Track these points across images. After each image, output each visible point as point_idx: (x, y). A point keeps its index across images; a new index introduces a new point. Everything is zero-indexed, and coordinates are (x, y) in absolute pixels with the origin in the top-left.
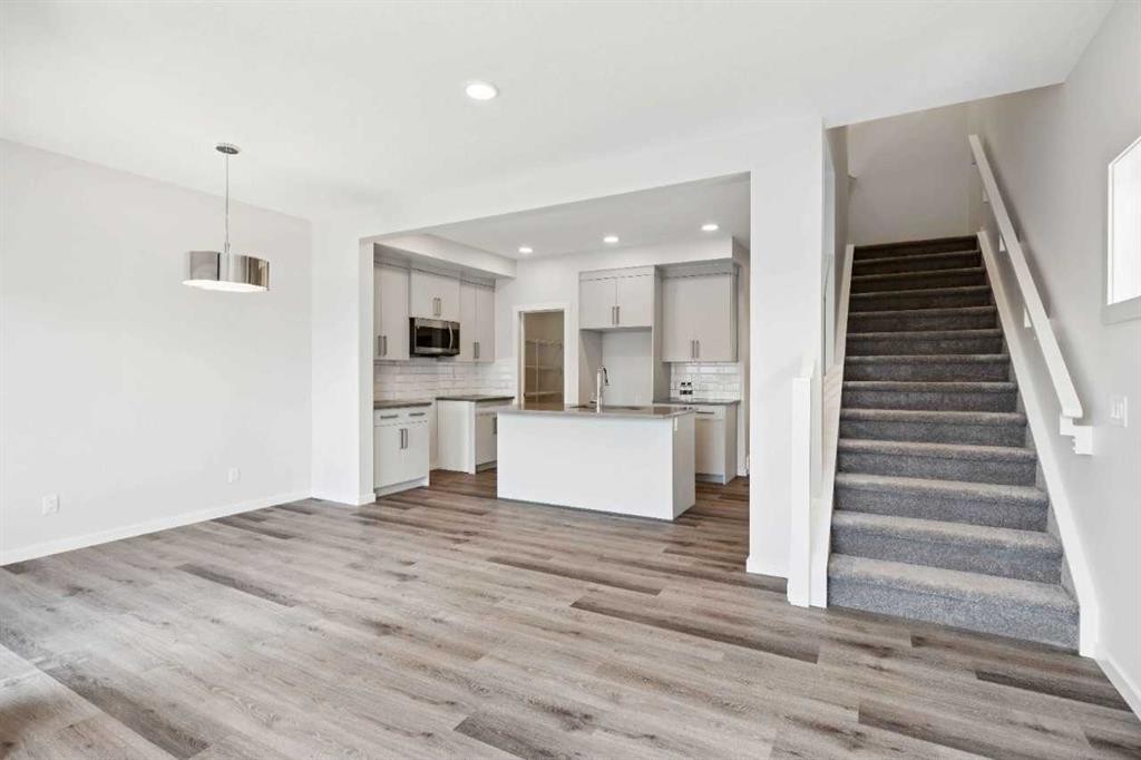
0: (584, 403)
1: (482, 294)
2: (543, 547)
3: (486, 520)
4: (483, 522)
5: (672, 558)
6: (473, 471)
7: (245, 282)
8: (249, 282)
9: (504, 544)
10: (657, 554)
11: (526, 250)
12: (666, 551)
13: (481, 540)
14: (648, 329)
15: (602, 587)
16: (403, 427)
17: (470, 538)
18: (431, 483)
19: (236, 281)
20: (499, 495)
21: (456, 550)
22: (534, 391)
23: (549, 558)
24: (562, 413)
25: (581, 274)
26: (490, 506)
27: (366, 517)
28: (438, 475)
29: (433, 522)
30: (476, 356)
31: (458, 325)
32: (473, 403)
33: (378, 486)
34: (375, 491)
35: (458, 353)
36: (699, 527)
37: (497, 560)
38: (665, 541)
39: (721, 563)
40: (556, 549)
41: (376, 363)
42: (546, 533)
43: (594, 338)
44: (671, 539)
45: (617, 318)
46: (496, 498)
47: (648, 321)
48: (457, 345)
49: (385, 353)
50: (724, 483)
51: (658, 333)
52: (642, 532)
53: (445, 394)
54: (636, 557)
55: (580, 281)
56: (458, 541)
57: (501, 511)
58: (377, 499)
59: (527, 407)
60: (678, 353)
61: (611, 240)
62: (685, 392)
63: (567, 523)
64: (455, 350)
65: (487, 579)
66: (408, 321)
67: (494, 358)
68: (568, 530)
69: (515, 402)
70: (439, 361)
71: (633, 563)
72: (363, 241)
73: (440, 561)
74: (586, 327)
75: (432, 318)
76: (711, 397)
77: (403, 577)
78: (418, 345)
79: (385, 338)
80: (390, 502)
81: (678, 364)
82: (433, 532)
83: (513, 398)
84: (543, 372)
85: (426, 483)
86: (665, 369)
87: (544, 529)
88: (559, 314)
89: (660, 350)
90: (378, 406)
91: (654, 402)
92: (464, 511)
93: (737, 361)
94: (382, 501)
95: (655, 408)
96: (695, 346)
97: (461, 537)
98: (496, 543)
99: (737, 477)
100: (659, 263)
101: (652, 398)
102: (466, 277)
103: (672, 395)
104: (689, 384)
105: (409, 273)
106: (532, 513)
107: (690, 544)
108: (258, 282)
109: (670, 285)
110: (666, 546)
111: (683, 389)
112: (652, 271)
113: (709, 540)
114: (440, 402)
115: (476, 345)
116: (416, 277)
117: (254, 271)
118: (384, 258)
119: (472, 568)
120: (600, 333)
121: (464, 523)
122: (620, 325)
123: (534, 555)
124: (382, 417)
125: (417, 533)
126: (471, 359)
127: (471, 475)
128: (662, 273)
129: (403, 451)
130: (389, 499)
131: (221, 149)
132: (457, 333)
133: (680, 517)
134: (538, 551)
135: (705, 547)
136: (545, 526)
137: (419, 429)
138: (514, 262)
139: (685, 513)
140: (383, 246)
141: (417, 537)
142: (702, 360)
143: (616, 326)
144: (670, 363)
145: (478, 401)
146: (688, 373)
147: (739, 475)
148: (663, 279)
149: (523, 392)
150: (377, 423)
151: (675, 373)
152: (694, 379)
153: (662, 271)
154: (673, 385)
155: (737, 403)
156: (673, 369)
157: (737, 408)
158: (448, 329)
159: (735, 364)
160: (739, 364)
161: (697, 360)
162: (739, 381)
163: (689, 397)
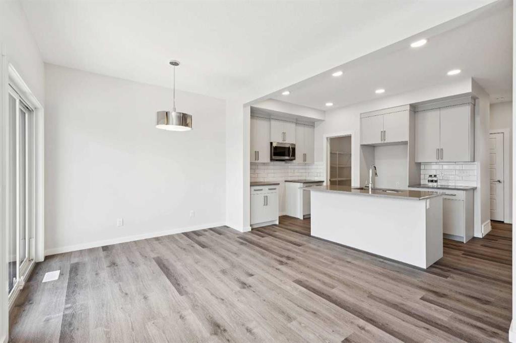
0: (362, 187)
1: (307, 130)
2: (330, 276)
3: (300, 250)
4: (298, 251)
5: (430, 308)
6: (302, 218)
7: (180, 125)
8: (182, 125)
9: (306, 270)
10: (414, 300)
11: (329, 104)
12: (422, 299)
13: (295, 264)
14: (405, 143)
15: (370, 327)
16: (266, 195)
17: (289, 262)
18: (279, 223)
19: (177, 125)
20: (312, 234)
21: (279, 269)
22: (336, 177)
23: (333, 287)
24: (350, 193)
25: (361, 114)
26: (306, 241)
27: (244, 240)
28: (284, 219)
29: (274, 247)
30: (305, 160)
31: (295, 145)
32: (302, 184)
33: (252, 223)
34: (251, 225)
35: (295, 159)
36: (449, 279)
37: (299, 282)
38: (421, 288)
39: (479, 324)
40: (339, 280)
41: (251, 164)
42: (334, 266)
43: (369, 149)
44: (426, 286)
45: (383, 138)
46: (309, 235)
47: (406, 138)
48: (294, 155)
49: (258, 160)
50: (465, 242)
51: (411, 145)
52: (403, 276)
53: (289, 179)
54: (398, 300)
55: (361, 118)
56: (281, 263)
57: (311, 245)
58: (252, 229)
59: (331, 189)
60: (426, 155)
61: (380, 91)
62: (432, 181)
63: (349, 260)
64: (292, 158)
65: (291, 299)
66: (269, 143)
67: (314, 161)
68: (349, 265)
69: (325, 184)
70: (286, 163)
71: (395, 306)
72: (245, 106)
73: (268, 276)
74: (363, 144)
75: (282, 142)
76: (451, 184)
77: (244, 285)
78: (274, 155)
79: (258, 152)
80: (257, 232)
81: (426, 163)
82: (271, 254)
83: (323, 182)
84: (341, 168)
85: (277, 223)
86: (416, 167)
87: (333, 262)
88: (348, 138)
89: (413, 155)
90: (253, 184)
91: (409, 186)
92: (291, 242)
93: (474, 161)
94: (255, 232)
95: (410, 191)
96: (440, 153)
97: (284, 260)
98: (303, 268)
99: (474, 238)
100: (414, 101)
101: (408, 184)
102: (299, 121)
103: (422, 182)
104: (435, 176)
105: (270, 121)
106: (329, 249)
107: (443, 296)
108: (186, 125)
109: (420, 116)
110: (423, 293)
111: (430, 179)
112: (408, 108)
113: (460, 293)
114: (287, 183)
115: (305, 155)
116: (273, 122)
117: (184, 120)
118: (255, 113)
119: (283, 286)
120: (373, 147)
121: (289, 250)
122: (385, 142)
123: (324, 283)
124: (255, 190)
125: (263, 254)
126: (302, 161)
127: (301, 220)
128: (415, 109)
129: (265, 206)
130: (258, 230)
131: (172, 63)
132: (294, 149)
133: (431, 266)
134: (327, 280)
135: (458, 301)
136: (335, 260)
137: (274, 196)
138: (324, 112)
139: (435, 263)
140: (255, 108)
141: (262, 257)
142: (445, 161)
143: (383, 142)
144: (420, 163)
145: (304, 183)
146: (433, 169)
147: (475, 236)
148: (415, 112)
149: (329, 178)
150: (252, 193)
151: (424, 169)
152: (438, 173)
153: (415, 107)
154: (422, 176)
155: (474, 189)
156: (422, 167)
157: (474, 193)
158: (289, 147)
159: (472, 163)
160: (476, 163)
161: (442, 161)
162: (476, 174)
163: (435, 184)
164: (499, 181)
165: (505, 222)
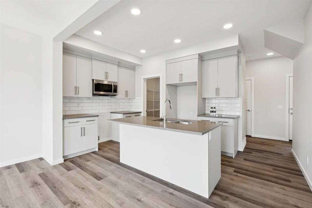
1: (129, 72)
11: (143, 51)
14: (195, 84)
16: (82, 126)
25: (166, 61)
31: (117, 83)
32: (122, 115)
33: (65, 155)
35: (117, 95)
43: (173, 87)
45: (181, 79)
47: (196, 79)
49: (78, 94)
51: (200, 84)
55: (166, 64)
58: (65, 161)
60: (209, 93)
61: (177, 41)
62: (213, 112)
64: (115, 94)
66: (91, 81)
67: (135, 97)
69: (142, 114)
74: (168, 84)
75: (103, 80)
76: (224, 113)
78: (95, 91)
79: (78, 87)
81: (209, 99)
83: (141, 112)
85: (97, 150)
86: (203, 101)
88: (157, 79)
89: (200, 93)
91: (198, 116)
96: (217, 90)
99: (238, 152)
101: (197, 114)
103: (206, 112)
104: (215, 108)
105: (92, 60)
109: (205, 63)
111: (212, 110)
112: (197, 56)
115: (126, 92)
116: (94, 62)
122: (183, 82)
124: (69, 123)
126: (124, 97)
132: (116, 87)
138: (141, 58)
140: (67, 44)
142: (221, 97)
143: (181, 82)
144: (205, 98)
145: (124, 114)
146: (213, 103)
147: (239, 150)
148: (202, 61)
149: (145, 109)
150: (65, 126)
151: (208, 103)
152: (216, 106)
153: (202, 57)
154: (206, 108)
155: (238, 117)
156: (207, 101)
157: (238, 119)
158: (112, 85)
159: (237, 99)
160: (239, 98)
161: (219, 97)
162: (239, 107)
163: (214, 114)
164: (249, 111)
165: (252, 136)
